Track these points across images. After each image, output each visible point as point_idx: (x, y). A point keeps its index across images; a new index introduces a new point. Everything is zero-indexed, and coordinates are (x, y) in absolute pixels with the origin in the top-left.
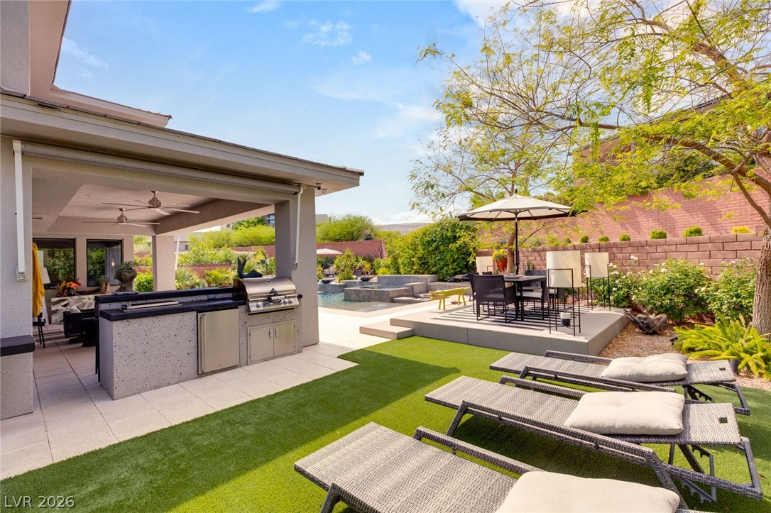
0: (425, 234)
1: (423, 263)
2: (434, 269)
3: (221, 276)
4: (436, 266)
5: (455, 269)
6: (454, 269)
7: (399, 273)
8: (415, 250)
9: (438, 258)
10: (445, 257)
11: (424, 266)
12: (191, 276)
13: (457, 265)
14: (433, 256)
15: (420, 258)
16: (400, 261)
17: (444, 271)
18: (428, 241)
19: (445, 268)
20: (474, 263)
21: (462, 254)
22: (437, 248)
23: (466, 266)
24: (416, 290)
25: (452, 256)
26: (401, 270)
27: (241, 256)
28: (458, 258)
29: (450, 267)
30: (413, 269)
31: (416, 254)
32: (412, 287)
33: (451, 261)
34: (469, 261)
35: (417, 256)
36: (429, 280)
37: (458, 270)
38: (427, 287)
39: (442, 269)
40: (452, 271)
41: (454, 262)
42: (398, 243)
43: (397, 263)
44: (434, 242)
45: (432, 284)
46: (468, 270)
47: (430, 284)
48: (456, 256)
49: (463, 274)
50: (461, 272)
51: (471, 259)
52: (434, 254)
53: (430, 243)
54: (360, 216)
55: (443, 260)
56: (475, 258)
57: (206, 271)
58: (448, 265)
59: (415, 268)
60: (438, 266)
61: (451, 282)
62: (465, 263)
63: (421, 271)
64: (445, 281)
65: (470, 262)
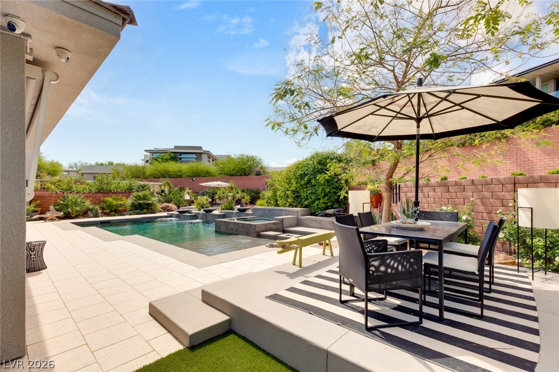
0: (298, 168)
1: (296, 197)
2: (306, 203)
3: (115, 203)
4: (308, 199)
5: (327, 203)
6: (325, 203)
7: (277, 205)
8: (289, 183)
9: (309, 192)
10: (316, 191)
11: (297, 200)
12: (83, 203)
13: (328, 199)
14: (305, 190)
15: (294, 192)
16: (278, 193)
17: (315, 205)
18: (301, 175)
19: (317, 202)
20: (346, 198)
21: (334, 188)
22: (309, 182)
23: (337, 201)
24: (286, 223)
25: (323, 190)
26: (279, 202)
27: (141, 186)
28: (329, 192)
29: (321, 201)
30: (288, 201)
31: (290, 187)
32: (282, 220)
33: (323, 195)
34: (339, 196)
35: (291, 189)
36: (300, 214)
37: (329, 204)
38: (298, 220)
39: (313, 203)
40: (323, 205)
41: (325, 196)
42: (277, 178)
43: (276, 196)
44: (306, 175)
45: (303, 217)
46: (340, 205)
47: (300, 217)
48: (328, 190)
49: (334, 208)
50: (332, 207)
51: (342, 194)
52: (307, 187)
53: (302, 176)
54: (252, 155)
55: (314, 193)
56: (347, 193)
57: (102, 198)
58: (319, 199)
59: (289, 200)
60: (310, 200)
61: (322, 216)
62: (337, 198)
63: (294, 204)
64: (316, 215)
65: (342, 197)
